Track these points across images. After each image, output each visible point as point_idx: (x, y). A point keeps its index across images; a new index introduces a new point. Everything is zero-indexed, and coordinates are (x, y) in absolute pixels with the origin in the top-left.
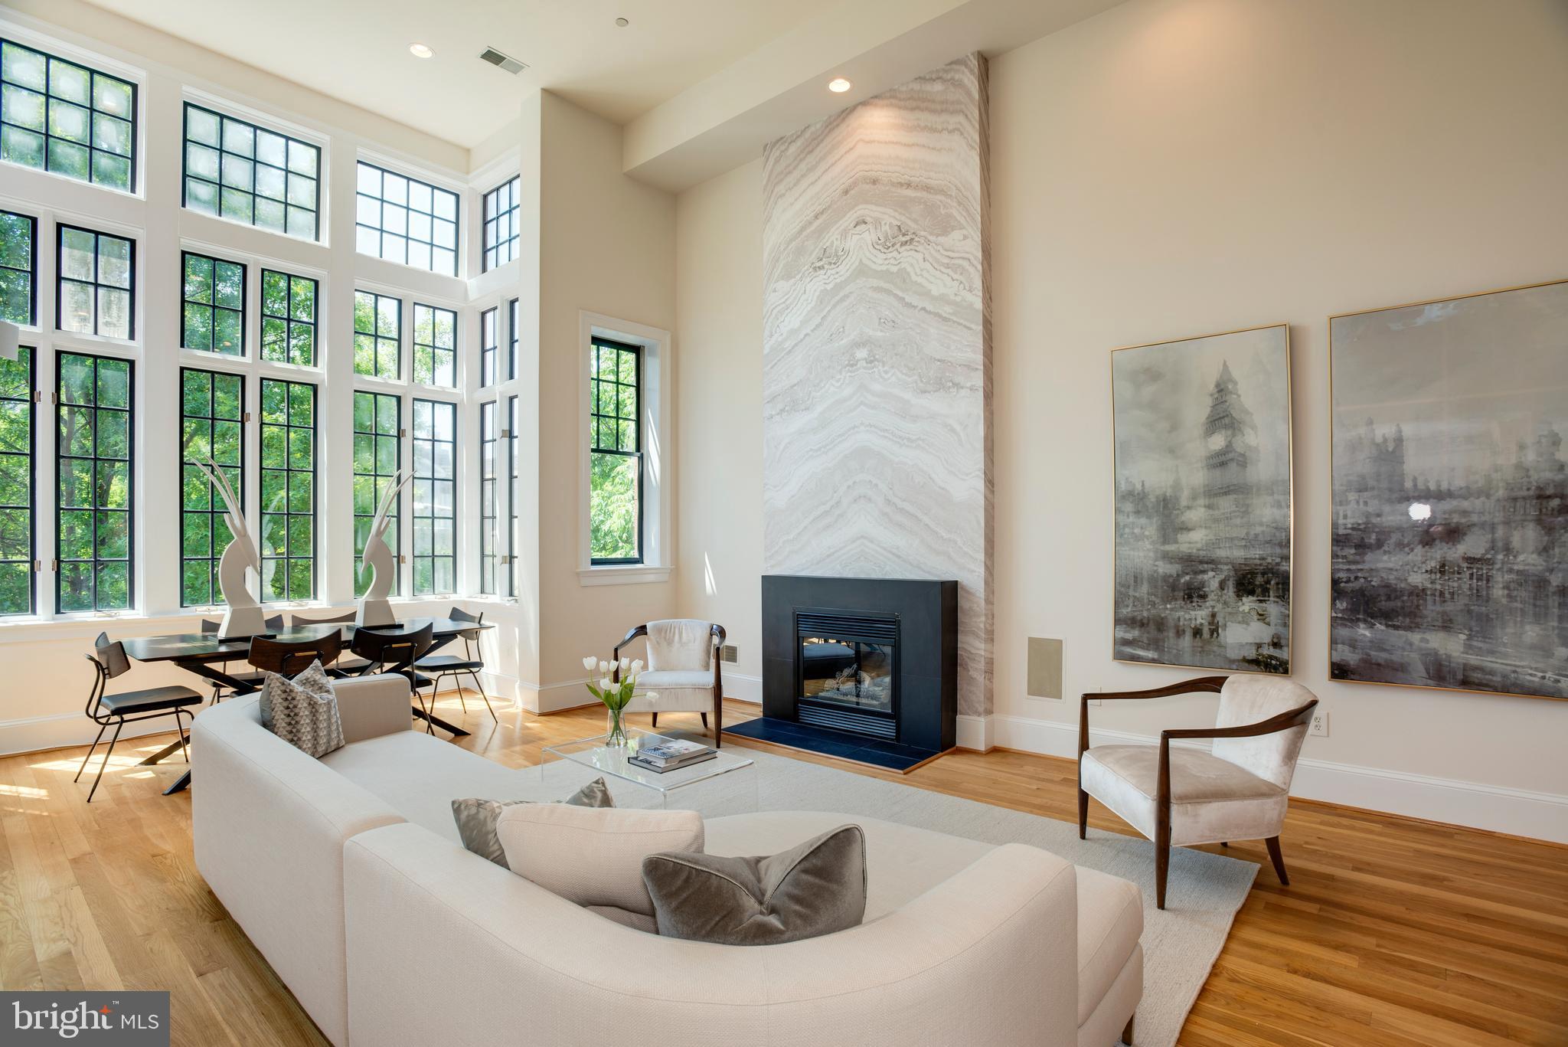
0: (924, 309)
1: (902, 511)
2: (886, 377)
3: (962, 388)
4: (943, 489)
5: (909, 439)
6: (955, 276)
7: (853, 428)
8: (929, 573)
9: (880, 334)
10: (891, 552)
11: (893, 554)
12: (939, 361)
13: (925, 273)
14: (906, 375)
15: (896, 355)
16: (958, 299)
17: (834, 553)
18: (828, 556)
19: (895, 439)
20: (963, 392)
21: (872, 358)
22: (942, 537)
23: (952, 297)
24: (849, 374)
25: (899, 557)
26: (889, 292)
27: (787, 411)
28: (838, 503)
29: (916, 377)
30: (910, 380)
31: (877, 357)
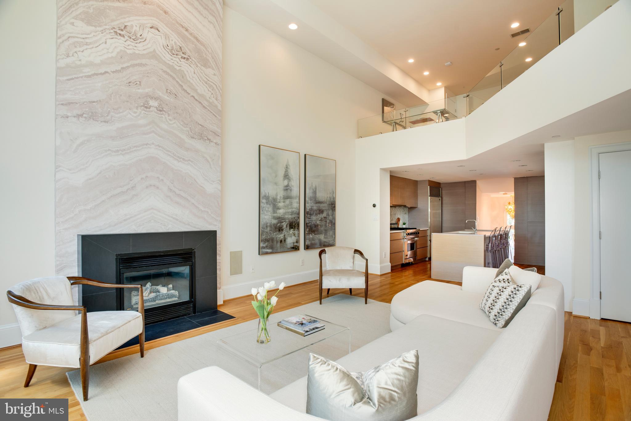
0: (193, 97)
1: (179, 195)
2: (170, 122)
3: (212, 142)
4: (202, 187)
5: (183, 159)
6: (210, 90)
7: (147, 144)
8: (194, 227)
9: (166, 97)
10: (172, 217)
11: (174, 218)
12: (201, 125)
13: (194, 79)
14: (183, 126)
15: (177, 113)
16: (211, 101)
17: (129, 218)
18: (125, 220)
19: (175, 157)
20: (212, 144)
21: (161, 109)
22: (201, 209)
23: (208, 99)
24: (144, 112)
25: (177, 220)
26: (174, 78)
27: (85, 117)
28: (133, 188)
29: (188, 129)
30: (185, 129)
31: (164, 109)
